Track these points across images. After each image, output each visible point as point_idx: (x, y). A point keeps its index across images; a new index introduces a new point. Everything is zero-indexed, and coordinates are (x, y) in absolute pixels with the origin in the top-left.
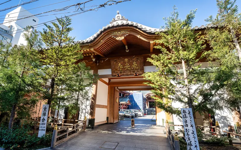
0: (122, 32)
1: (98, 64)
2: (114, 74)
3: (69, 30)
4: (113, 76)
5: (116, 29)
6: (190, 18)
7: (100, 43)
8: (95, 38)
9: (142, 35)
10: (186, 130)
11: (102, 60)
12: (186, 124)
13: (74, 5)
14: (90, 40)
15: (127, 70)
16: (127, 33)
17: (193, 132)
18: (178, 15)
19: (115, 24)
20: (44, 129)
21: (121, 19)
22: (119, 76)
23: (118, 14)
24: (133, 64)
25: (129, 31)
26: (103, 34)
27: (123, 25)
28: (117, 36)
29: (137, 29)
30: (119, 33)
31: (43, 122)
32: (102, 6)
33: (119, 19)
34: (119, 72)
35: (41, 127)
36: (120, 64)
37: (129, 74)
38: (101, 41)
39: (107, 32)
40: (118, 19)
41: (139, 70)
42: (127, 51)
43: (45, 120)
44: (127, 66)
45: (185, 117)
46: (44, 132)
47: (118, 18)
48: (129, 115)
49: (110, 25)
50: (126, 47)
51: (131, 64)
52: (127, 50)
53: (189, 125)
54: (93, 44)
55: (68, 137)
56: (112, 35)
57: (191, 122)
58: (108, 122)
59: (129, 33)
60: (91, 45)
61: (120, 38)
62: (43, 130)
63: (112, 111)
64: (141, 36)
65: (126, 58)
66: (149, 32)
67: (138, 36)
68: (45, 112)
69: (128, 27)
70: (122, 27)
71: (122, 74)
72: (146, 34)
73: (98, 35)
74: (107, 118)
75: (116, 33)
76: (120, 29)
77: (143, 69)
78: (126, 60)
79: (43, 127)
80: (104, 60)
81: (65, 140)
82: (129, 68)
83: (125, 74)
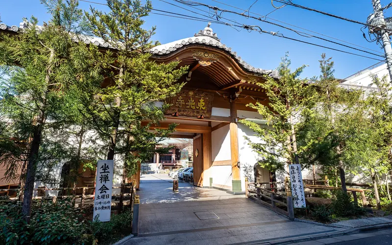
0: (210, 55)
2: (169, 112)
6: (298, 72)
8: (172, 52)
9: (235, 69)
15: (190, 108)
16: (216, 60)
18: (290, 63)
20: (107, 205)
21: (212, 35)
22: (176, 116)
24: (199, 102)
25: (219, 58)
26: (185, 49)
27: (210, 46)
28: (201, 59)
30: (206, 55)
31: (104, 193)
33: (210, 35)
34: (177, 110)
35: (100, 203)
36: (180, 98)
37: (191, 114)
38: (177, 58)
39: (190, 49)
40: (207, 34)
41: (206, 112)
42: (188, 80)
43: (108, 189)
44: (191, 103)
46: (108, 212)
47: (209, 32)
50: (190, 73)
51: (197, 101)
52: (188, 77)
53: (297, 181)
56: (194, 55)
59: (218, 60)
61: (205, 62)
62: (106, 208)
64: (233, 69)
65: (191, 90)
66: (247, 69)
67: (230, 69)
68: (106, 174)
69: (223, 53)
71: (182, 113)
73: (178, 49)
75: (202, 54)
76: (209, 50)
77: (211, 111)
78: (191, 93)
79: (105, 203)
82: (193, 106)
83: (185, 114)
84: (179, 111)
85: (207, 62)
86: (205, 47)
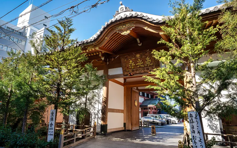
0: (127, 25)
1: (108, 63)
2: (126, 73)
3: (71, 31)
4: (125, 76)
5: (121, 23)
7: (104, 41)
8: (99, 36)
9: (149, 26)
10: (193, 137)
11: (112, 57)
12: (193, 131)
13: (69, 9)
14: (94, 38)
15: (140, 67)
16: (133, 26)
17: (201, 139)
19: (118, 17)
20: (52, 133)
21: (125, 10)
22: (131, 75)
23: (122, 5)
24: (146, 60)
25: (134, 24)
26: (106, 30)
27: (126, 18)
28: (123, 31)
29: (143, 21)
30: (124, 27)
31: (51, 127)
32: (93, 6)
33: (123, 11)
34: (131, 71)
36: (131, 61)
37: (142, 72)
38: (106, 38)
39: (111, 28)
40: (121, 12)
41: (154, 67)
42: (140, 45)
43: (52, 125)
44: (140, 63)
45: (192, 122)
46: (53, 137)
47: (122, 9)
48: (158, 121)
49: (113, 20)
50: (138, 40)
51: (144, 61)
52: (139, 43)
53: (196, 132)
54: (98, 42)
55: (75, 143)
56: (116, 30)
57: (198, 128)
58: (125, 128)
59: (135, 25)
60: (96, 43)
61: (125, 32)
63: (129, 116)
65: (138, 53)
66: (157, 22)
67: (146, 28)
68: (52, 117)
69: (133, 19)
70: (125, 21)
71: (135, 72)
72: (153, 25)
73: (102, 33)
74: (125, 124)
75: (121, 27)
76: (124, 22)
78: (138, 56)
80: (114, 58)
81: (72, 145)
82: (142, 65)
83: (138, 72)
84: (133, 71)
85: (126, 31)
86: (118, 23)
